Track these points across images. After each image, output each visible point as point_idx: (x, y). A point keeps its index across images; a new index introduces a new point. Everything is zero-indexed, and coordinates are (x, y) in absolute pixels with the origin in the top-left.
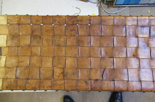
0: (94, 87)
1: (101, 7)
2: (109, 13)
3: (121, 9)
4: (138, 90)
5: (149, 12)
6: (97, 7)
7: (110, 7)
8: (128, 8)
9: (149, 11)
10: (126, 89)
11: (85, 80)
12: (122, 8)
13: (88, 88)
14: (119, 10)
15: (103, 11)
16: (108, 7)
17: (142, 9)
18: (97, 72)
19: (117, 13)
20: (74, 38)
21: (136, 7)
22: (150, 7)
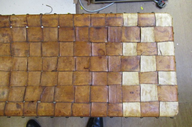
0: (27, 111)
1: (79, 3)
2: (89, 11)
3: (105, 6)
4: (86, 115)
5: (142, 9)
6: (74, 3)
7: (91, 4)
8: (114, 5)
9: (141, 7)
10: (70, 113)
11: (16, 102)
12: (106, 4)
13: (20, 113)
14: (102, 7)
15: (82, 9)
16: (88, 4)
17: (133, 6)
18: (34, 91)
19: (99, 11)
20: (7, 46)
21: (125, 3)
22: (143, 2)
